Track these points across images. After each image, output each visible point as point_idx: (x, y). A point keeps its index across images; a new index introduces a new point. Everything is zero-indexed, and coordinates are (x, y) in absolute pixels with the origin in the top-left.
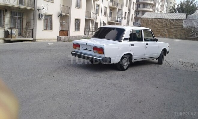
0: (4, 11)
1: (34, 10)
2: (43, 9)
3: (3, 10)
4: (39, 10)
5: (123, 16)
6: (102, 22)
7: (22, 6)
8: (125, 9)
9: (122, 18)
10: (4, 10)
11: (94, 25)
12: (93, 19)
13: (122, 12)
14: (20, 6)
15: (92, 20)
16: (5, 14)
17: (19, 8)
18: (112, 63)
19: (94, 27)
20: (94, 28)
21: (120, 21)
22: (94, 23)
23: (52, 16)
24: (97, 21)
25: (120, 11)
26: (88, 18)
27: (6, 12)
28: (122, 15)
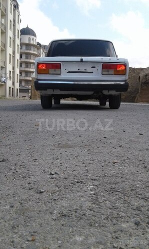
5: (8, 75)
8: (9, 67)
9: (6, 78)
13: (6, 71)
21: (4, 82)
25: (4, 70)
28: (6, 74)
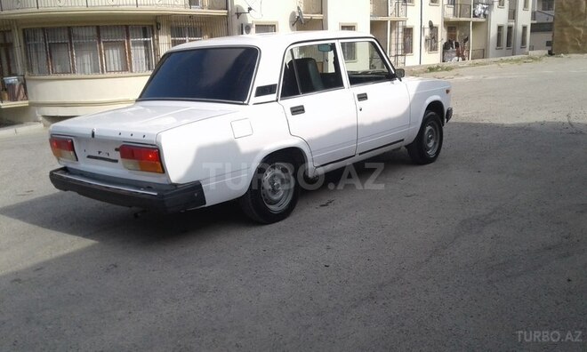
0: (155, 28)
1: (227, 16)
2: (250, 9)
3: (152, 26)
4: (238, 14)
6: (426, 25)
7: (196, 10)
9: (491, 4)
10: (154, 24)
11: (400, 36)
12: (396, 19)
14: (192, 10)
15: (394, 24)
16: (158, 34)
17: (191, 16)
18: (209, 203)
19: (400, 41)
20: (400, 47)
21: (484, 15)
22: (401, 30)
23: (274, 26)
24: (409, 24)
26: (379, 19)
27: (158, 29)
